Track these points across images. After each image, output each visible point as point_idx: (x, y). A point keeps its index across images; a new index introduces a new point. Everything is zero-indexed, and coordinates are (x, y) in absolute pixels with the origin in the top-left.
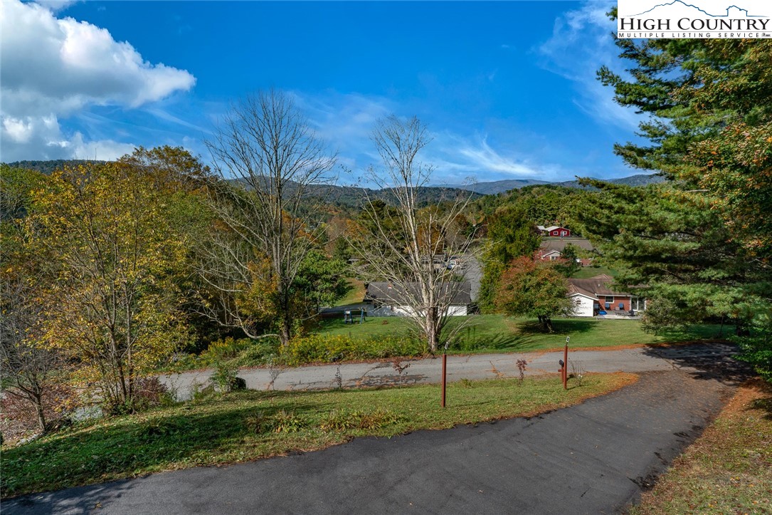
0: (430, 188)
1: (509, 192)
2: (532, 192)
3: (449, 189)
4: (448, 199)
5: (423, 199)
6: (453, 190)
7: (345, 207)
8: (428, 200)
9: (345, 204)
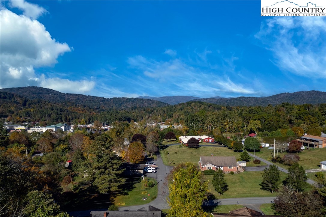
0: (138, 99)
1: (180, 105)
2: (192, 105)
3: (149, 100)
4: (148, 106)
5: (135, 105)
6: (150, 100)
7: (88, 108)
8: (137, 106)
9: (89, 107)
